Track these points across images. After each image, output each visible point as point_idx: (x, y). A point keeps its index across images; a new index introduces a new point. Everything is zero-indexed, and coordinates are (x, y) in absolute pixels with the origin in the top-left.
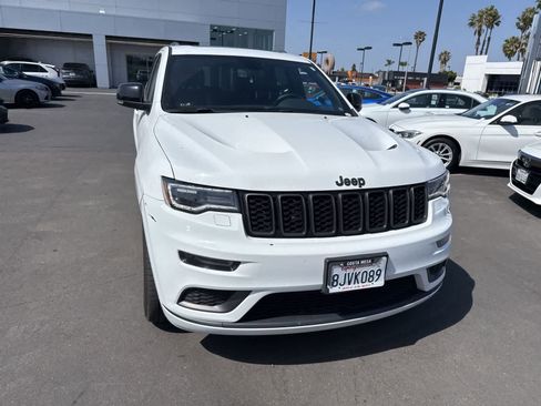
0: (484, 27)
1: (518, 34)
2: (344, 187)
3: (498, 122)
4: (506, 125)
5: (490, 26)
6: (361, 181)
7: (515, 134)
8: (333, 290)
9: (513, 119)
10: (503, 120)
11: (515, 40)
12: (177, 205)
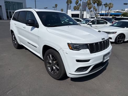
0: (69, 4)
4: (90, 25)
6: (104, 39)
8: (104, 61)
12: (74, 49)
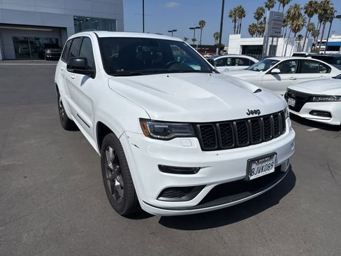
0: (237, 18)
1: (255, 22)
2: (251, 116)
3: (270, 73)
4: (275, 74)
5: (240, 17)
7: (279, 79)
8: (252, 178)
9: (277, 70)
10: (273, 71)
11: (254, 26)
12: (155, 136)
